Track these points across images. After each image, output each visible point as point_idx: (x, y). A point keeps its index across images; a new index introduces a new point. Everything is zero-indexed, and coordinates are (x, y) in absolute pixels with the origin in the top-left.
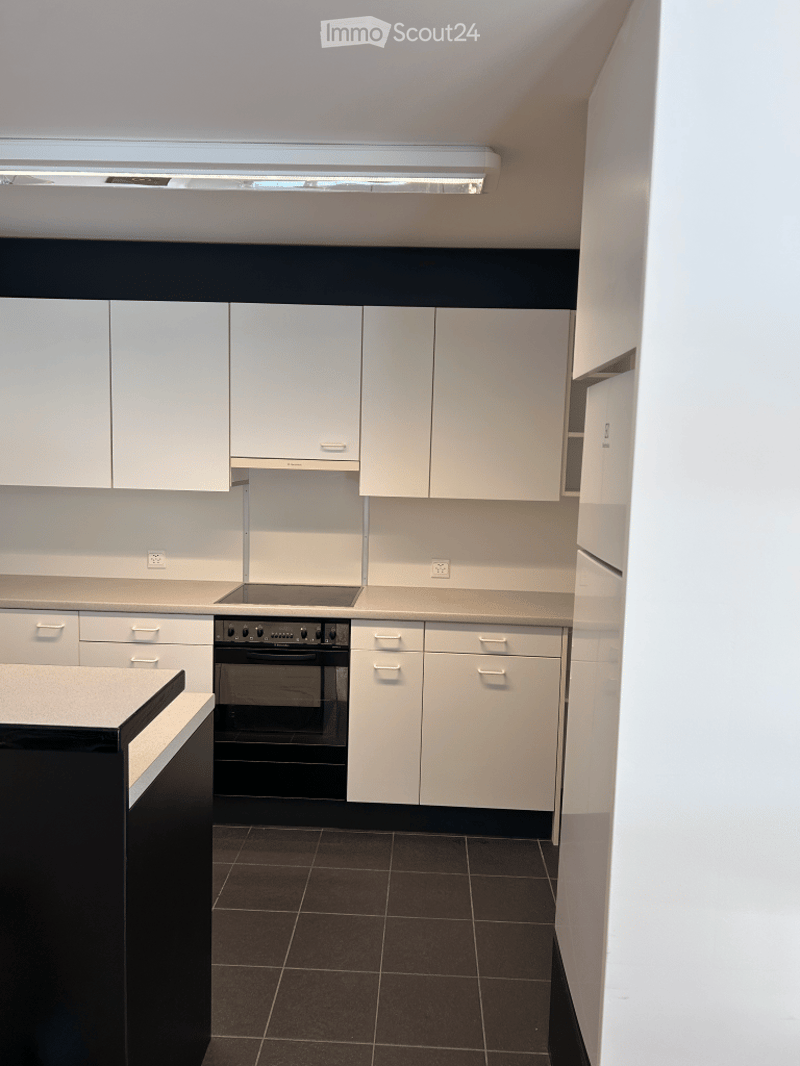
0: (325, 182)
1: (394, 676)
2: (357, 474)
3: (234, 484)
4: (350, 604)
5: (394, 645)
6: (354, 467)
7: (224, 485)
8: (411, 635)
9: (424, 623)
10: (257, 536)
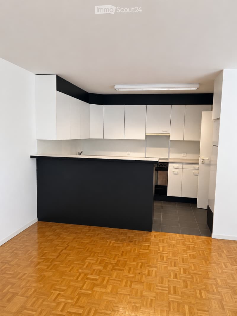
0: (166, 90)
1: (177, 173)
2: (169, 136)
3: (146, 138)
4: (168, 160)
5: (177, 167)
6: (169, 135)
7: (144, 138)
8: (180, 166)
9: (183, 163)
10: (147, 148)
